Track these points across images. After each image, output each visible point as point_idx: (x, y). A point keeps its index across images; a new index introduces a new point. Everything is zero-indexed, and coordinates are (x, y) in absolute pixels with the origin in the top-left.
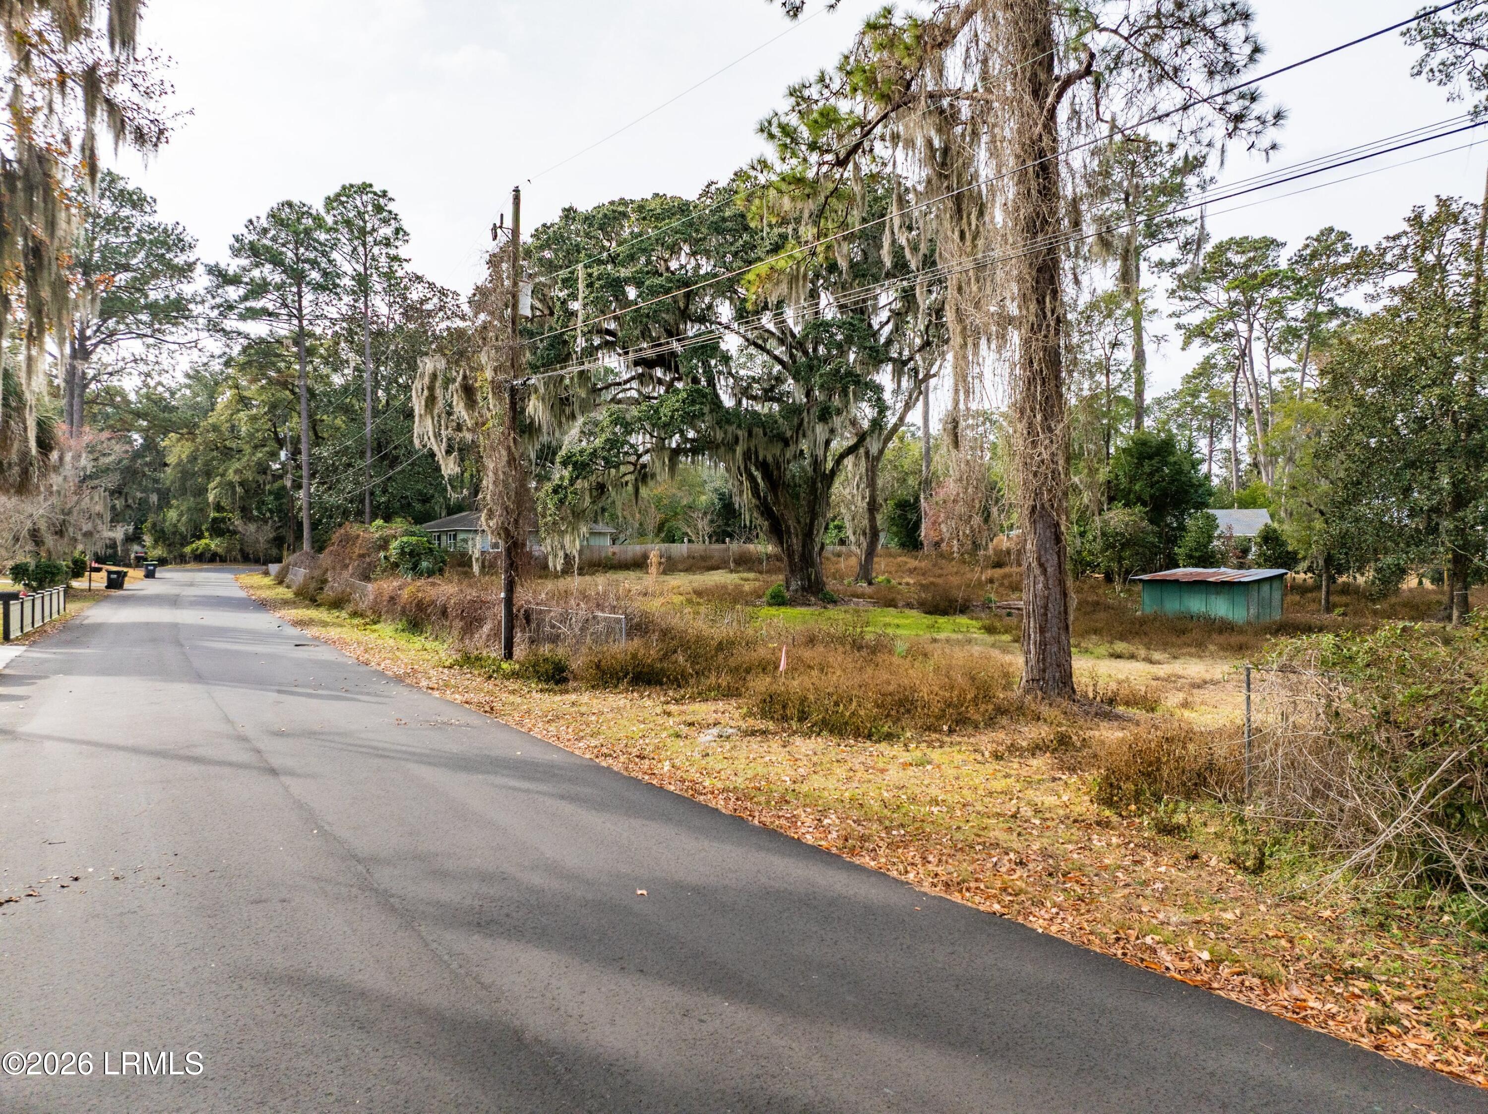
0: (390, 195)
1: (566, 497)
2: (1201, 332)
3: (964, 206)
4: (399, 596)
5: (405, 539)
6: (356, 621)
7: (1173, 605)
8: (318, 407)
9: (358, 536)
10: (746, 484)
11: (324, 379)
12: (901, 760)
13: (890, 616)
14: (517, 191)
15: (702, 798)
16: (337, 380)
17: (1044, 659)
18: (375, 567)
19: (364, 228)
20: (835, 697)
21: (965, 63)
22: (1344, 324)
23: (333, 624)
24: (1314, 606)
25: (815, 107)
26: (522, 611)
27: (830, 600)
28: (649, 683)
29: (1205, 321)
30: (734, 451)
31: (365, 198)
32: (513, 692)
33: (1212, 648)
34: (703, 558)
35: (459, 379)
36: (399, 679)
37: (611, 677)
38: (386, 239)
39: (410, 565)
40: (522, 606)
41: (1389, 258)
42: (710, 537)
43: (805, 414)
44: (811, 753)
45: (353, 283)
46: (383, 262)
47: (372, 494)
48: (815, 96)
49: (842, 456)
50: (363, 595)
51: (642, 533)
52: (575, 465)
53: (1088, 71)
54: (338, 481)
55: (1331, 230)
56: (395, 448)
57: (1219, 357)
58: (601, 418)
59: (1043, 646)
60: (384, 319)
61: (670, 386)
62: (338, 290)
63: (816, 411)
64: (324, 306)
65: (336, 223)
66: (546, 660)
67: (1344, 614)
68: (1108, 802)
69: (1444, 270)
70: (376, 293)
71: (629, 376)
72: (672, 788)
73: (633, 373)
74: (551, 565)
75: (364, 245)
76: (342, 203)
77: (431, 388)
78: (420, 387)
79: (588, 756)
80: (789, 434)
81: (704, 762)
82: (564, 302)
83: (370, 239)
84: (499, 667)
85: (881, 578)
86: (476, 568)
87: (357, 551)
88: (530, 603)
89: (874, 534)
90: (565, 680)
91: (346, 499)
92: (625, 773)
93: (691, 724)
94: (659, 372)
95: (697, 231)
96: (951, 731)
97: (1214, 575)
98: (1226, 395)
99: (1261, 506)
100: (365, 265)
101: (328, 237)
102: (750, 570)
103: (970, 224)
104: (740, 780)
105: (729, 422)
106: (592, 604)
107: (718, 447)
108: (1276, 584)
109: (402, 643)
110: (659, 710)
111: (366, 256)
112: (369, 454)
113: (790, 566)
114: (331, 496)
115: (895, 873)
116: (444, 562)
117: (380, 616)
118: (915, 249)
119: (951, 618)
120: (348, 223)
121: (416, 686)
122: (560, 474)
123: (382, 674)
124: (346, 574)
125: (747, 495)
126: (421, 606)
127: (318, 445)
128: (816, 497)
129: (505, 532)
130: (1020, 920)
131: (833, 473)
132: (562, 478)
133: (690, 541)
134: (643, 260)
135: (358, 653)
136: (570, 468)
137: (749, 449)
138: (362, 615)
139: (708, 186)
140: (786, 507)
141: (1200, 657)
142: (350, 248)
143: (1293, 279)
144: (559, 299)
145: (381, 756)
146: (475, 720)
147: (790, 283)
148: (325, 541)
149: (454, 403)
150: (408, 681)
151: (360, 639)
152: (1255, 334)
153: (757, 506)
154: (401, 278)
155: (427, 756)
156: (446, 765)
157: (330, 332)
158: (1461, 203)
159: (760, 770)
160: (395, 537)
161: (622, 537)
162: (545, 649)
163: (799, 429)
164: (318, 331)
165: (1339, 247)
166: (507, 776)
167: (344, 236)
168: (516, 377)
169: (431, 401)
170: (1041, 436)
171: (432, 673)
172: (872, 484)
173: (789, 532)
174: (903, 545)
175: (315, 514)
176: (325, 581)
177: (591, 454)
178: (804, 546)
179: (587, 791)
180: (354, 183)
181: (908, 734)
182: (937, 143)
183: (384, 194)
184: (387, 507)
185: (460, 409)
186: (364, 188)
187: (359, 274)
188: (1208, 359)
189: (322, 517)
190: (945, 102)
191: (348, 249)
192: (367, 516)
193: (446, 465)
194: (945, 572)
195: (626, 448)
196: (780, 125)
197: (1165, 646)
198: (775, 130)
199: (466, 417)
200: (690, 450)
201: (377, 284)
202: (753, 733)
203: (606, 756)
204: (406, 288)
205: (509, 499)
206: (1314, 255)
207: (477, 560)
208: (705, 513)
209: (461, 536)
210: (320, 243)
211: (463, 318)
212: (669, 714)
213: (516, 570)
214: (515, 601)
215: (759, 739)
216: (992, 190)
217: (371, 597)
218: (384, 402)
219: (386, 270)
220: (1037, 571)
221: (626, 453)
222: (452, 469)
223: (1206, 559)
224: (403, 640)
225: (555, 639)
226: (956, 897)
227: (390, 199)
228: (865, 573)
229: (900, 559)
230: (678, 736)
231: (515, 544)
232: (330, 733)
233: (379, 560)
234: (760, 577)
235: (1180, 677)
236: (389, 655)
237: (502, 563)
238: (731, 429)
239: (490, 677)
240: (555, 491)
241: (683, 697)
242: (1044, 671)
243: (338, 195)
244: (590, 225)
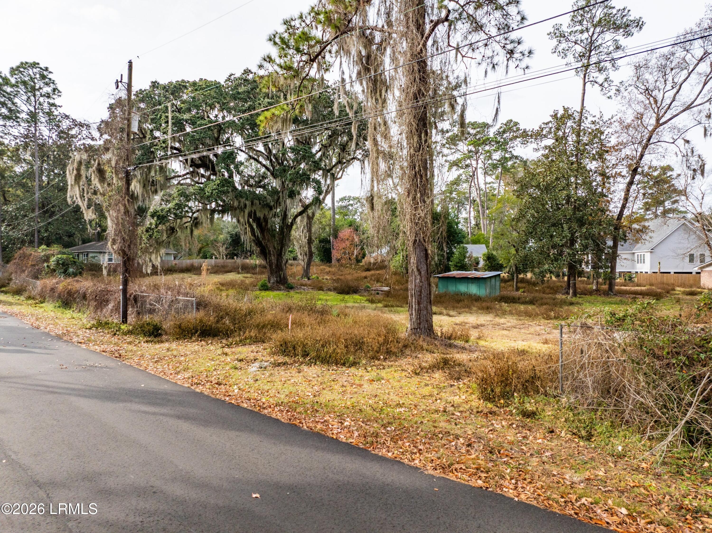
0: (50, 70)
1: (153, 234)
2: (455, 164)
3: (378, 86)
4: (57, 288)
5: (59, 256)
6: (30, 302)
7: (452, 288)
8: (6, 183)
9: (31, 254)
10: (248, 229)
11: (10, 168)
12: (367, 378)
13: (322, 295)
14: (130, 62)
15: (266, 411)
16: (18, 169)
17: (420, 318)
18: (42, 271)
19: (35, 86)
20: (321, 343)
21: (378, 14)
22: (515, 163)
23: (16, 304)
24: (510, 288)
25: (297, 31)
26: (132, 296)
27: (290, 288)
28: (209, 335)
29: (458, 159)
30: (244, 212)
31: (35, 70)
32: (130, 343)
33: (475, 308)
34: (223, 267)
35: (96, 165)
36: (59, 337)
37: (188, 333)
38: (48, 94)
39: (62, 271)
40: (132, 293)
41: (544, 132)
42: (226, 256)
43: (281, 194)
44: (315, 376)
45: (28, 117)
46: (46, 106)
47: (39, 232)
48: (298, 25)
49: (296, 216)
50: (34, 287)
51: (190, 254)
52: (158, 217)
53: (446, 19)
54: (18, 224)
55: (511, 121)
56: (53, 207)
57: (464, 176)
58: (173, 192)
59: (419, 311)
60: (46, 137)
61: (209, 179)
62: (19, 120)
63: (287, 192)
64: (9, 128)
65: (17, 82)
66: (148, 324)
67: (524, 292)
68: (488, 399)
69: (566, 139)
70: (41, 123)
71: (185, 172)
72: (245, 405)
73: (188, 171)
74: (144, 271)
75: (34, 96)
76: (21, 72)
77: (78, 170)
78: (71, 169)
79: (186, 385)
80: (272, 204)
81: (256, 385)
82: (152, 131)
83: (37, 93)
84: (120, 328)
85: (314, 276)
86: (105, 272)
87: (30, 263)
88: (136, 291)
89: (311, 255)
90: (160, 335)
91: (23, 234)
92: (213, 396)
93: (241, 360)
94: (202, 171)
95: (225, 98)
96: (385, 359)
97: (470, 274)
98: (464, 193)
99: (482, 243)
100: (35, 107)
101: (12, 90)
102: (248, 273)
103: (381, 95)
104: (283, 396)
105: (241, 197)
106: (175, 292)
107: (236, 209)
108: (497, 279)
109: (59, 314)
110: (219, 351)
111: (36, 102)
112: (37, 210)
113: (271, 270)
114: (14, 232)
115: (406, 460)
116: (82, 269)
117: (45, 299)
118: (351, 107)
119: (351, 296)
120: (24, 83)
121: (69, 342)
122: (150, 221)
123: (48, 334)
124: (23, 275)
125: (249, 234)
126: (70, 293)
127: (6, 204)
128: (283, 236)
129: (123, 253)
130: (499, 492)
131: (292, 224)
132: (151, 224)
133: (216, 258)
134: (195, 111)
135: (32, 321)
136: (155, 218)
137: (251, 211)
138: (33, 299)
139: (230, 76)
140: (268, 241)
141: (471, 313)
142: (26, 97)
143: (496, 142)
144: (149, 129)
145: (52, 392)
146: (111, 364)
147: (283, 123)
148: (10, 257)
149: (92, 179)
150: (65, 338)
151: (33, 312)
152: (479, 166)
153: (254, 240)
154: (57, 116)
155: (84, 390)
156: (96, 397)
157: (13, 143)
158: (573, 110)
159: (291, 389)
160: (53, 255)
161: (179, 256)
162: (147, 318)
163: (278, 202)
164: (6, 142)
165: (514, 128)
166: (139, 403)
167: (22, 89)
168: (129, 165)
169: (78, 177)
170: (420, 205)
171: (80, 332)
172: (309, 230)
173: (270, 254)
174: (322, 260)
175: (4, 242)
176: (10, 280)
177: (167, 211)
178: (277, 261)
179: (192, 411)
180: (28, 61)
181: (364, 362)
182: (364, 53)
183: (46, 69)
184: (48, 239)
185: (95, 181)
186: (34, 65)
187: (31, 112)
188: (459, 176)
189: (9, 244)
190: (368, 32)
191: (25, 97)
192: (36, 244)
193: (87, 214)
194: (344, 273)
195: (187, 209)
196: (280, 38)
197: (454, 308)
198: (277, 40)
199: (99, 187)
200: (221, 211)
201: (42, 118)
202: (279, 365)
203: (197, 384)
204: (59, 121)
205: (125, 233)
206: (504, 132)
207: (106, 267)
208: (224, 244)
209: (90, 255)
210: (7, 93)
211: (93, 139)
212: (226, 354)
213: (129, 273)
214: (128, 290)
215: (283, 368)
216: (392, 78)
217: (39, 288)
218: (46, 182)
219: (47, 110)
220: (417, 273)
221: (187, 212)
222: (91, 216)
223: (463, 267)
224: (59, 313)
225: (151, 311)
226: (451, 477)
227: (50, 72)
228: (306, 274)
229: (322, 267)
230: (236, 368)
231: (129, 259)
232: (15, 377)
233: (44, 267)
234: (254, 276)
235: (466, 323)
236: (52, 322)
237: (120, 269)
238: (243, 200)
239: (115, 334)
240: (147, 231)
241: (231, 344)
242: (420, 324)
243: (18, 67)
244: (167, 91)
